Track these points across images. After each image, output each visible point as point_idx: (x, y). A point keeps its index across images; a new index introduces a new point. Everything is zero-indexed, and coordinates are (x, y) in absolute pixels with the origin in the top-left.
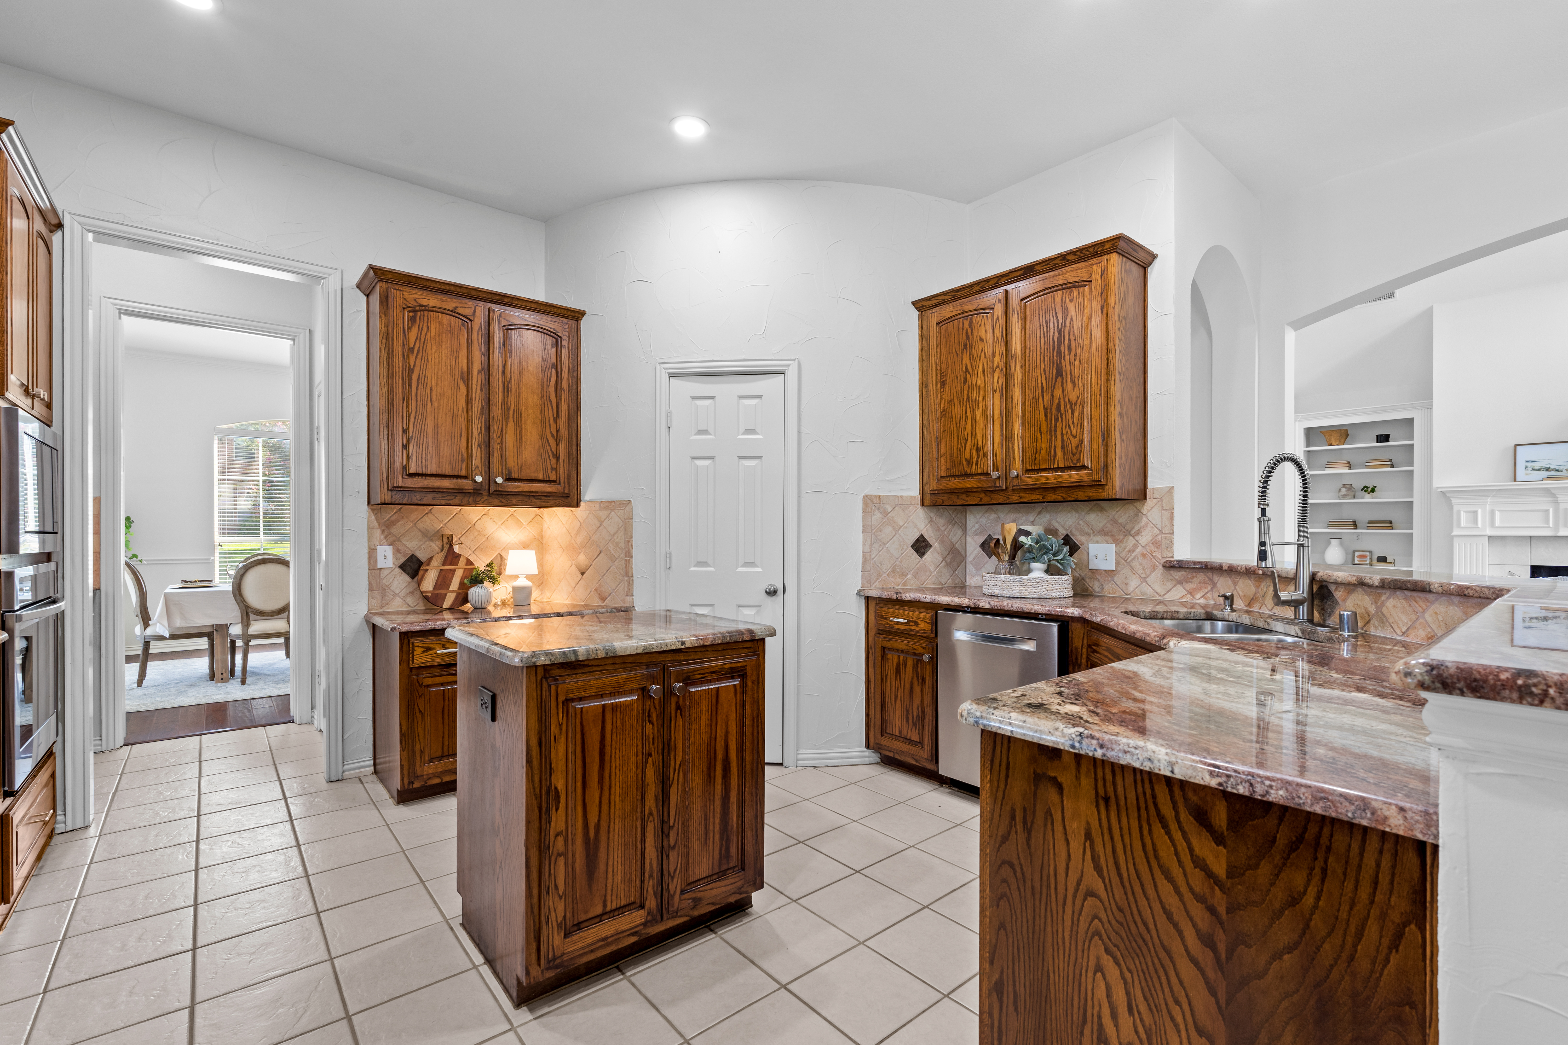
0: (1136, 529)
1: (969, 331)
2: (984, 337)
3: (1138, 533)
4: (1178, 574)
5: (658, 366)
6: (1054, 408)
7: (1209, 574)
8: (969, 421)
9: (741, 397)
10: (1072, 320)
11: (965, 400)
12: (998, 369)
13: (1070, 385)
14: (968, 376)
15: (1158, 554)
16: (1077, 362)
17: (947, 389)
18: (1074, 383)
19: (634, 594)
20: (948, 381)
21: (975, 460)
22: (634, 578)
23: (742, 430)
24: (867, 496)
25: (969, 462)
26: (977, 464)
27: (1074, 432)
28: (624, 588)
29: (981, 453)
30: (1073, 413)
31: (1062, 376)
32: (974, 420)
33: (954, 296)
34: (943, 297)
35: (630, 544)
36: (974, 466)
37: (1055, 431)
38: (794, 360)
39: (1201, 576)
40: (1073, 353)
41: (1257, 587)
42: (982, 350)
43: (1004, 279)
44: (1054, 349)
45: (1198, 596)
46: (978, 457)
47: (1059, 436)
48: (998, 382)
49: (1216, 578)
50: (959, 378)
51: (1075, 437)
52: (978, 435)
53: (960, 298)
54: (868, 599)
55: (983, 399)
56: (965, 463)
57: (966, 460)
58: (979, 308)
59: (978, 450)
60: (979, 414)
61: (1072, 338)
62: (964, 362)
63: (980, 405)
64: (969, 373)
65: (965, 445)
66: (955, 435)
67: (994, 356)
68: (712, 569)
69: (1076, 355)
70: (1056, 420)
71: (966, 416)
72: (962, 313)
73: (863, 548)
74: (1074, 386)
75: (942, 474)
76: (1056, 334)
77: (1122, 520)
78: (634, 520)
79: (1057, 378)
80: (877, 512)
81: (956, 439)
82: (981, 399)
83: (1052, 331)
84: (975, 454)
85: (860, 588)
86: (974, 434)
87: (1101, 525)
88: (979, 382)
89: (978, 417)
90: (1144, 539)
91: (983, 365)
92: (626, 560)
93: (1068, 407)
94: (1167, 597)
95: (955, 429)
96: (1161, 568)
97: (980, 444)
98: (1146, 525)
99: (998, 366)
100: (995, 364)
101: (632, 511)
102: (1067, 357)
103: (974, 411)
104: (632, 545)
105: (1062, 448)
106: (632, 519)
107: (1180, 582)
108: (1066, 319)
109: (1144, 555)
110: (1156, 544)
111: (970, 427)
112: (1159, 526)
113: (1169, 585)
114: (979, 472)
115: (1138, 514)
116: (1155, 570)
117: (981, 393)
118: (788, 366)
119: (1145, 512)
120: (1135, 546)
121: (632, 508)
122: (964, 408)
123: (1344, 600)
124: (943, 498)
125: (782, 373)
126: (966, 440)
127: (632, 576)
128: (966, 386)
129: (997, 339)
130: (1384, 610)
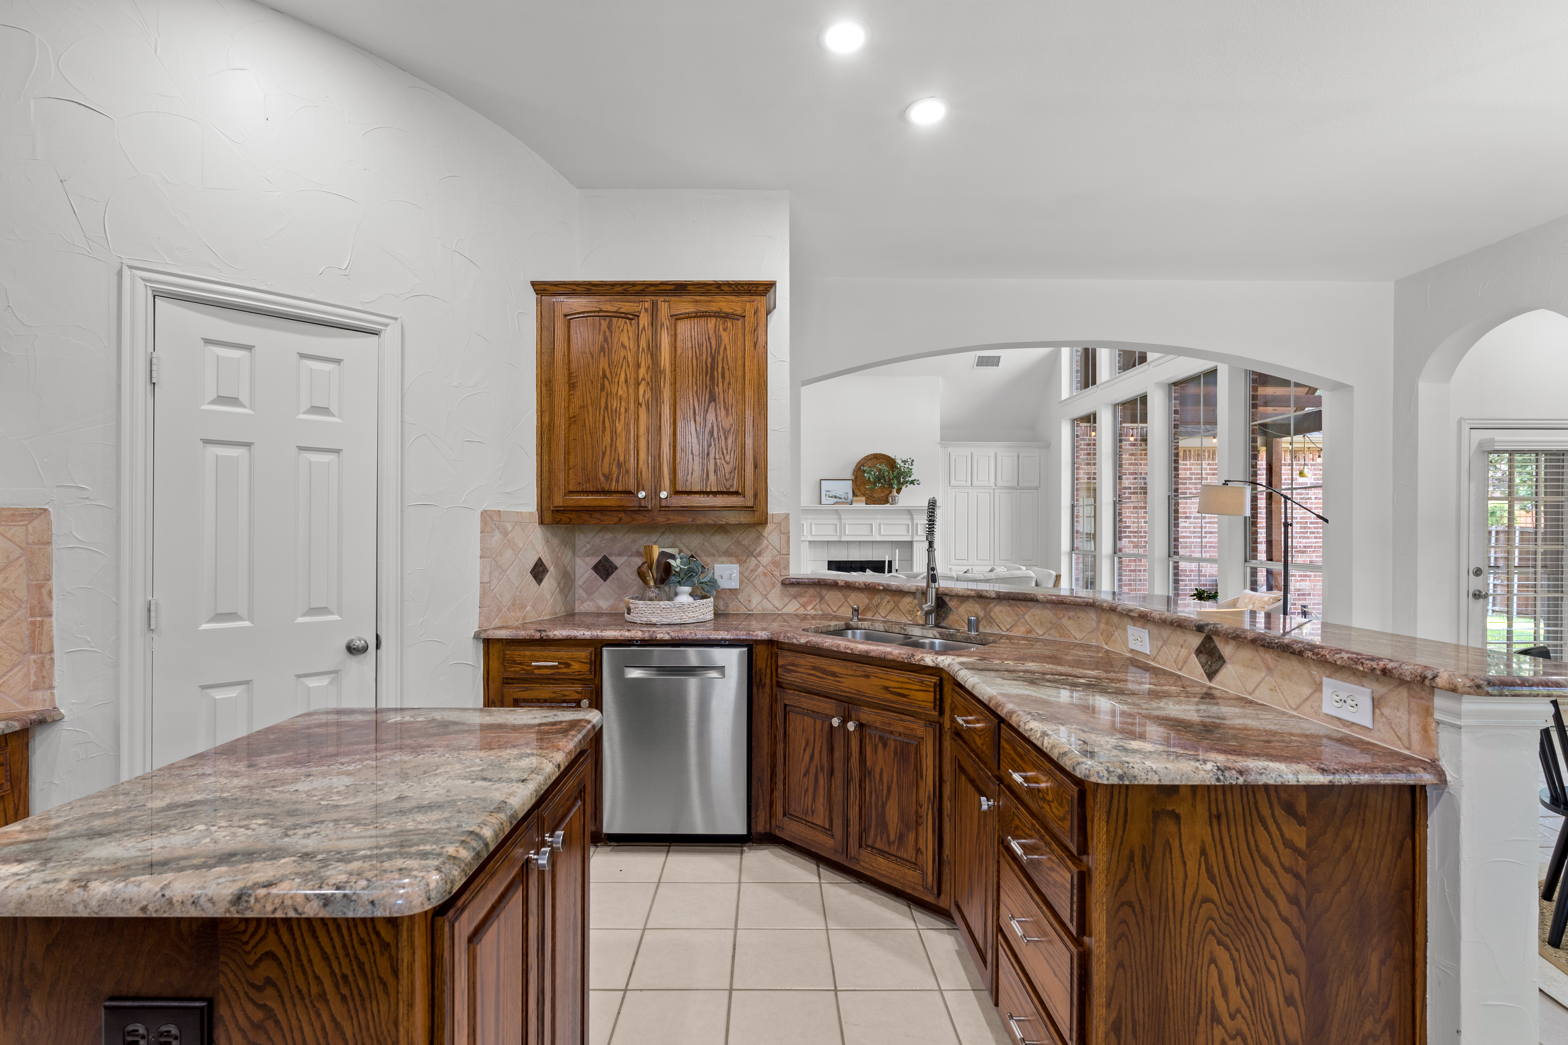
0: (758, 550)
1: (608, 334)
2: (627, 344)
3: (760, 554)
4: (793, 590)
5: (126, 272)
6: (707, 433)
7: (818, 589)
8: (608, 432)
9: (303, 356)
10: (725, 349)
11: (602, 408)
12: (643, 382)
13: (723, 412)
14: (606, 382)
15: (777, 573)
16: (731, 391)
17: (578, 393)
18: (727, 410)
19: (55, 684)
20: (580, 384)
21: (615, 476)
22: (56, 655)
23: (305, 406)
24: (486, 511)
25: (608, 477)
26: (617, 481)
27: (727, 458)
28: (27, 675)
29: (623, 470)
30: (726, 439)
31: (715, 400)
32: (614, 432)
33: (589, 290)
34: (575, 287)
35: (44, 591)
36: (614, 483)
37: (708, 455)
38: (396, 319)
39: (811, 591)
40: (727, 381)
41: (871, 599)
42: (625, 357)
43: (652, 289)
44: (707, 374)
45: (809, 608)
46: (619, 474)
47: (712, 460)
48: (644, 396)
49: (824, 592)
50: (595, 383)
51: (728, 463)
52: (619, 449)
53: (595, 294)
54: (487, 642)
55: (626, 411)
56: (602, 478)
57: (604, 475)
58: (621, 310)
59: (619, 465)
60: (620, 427)
61: (726, 367)
62: (601, 367)
63: (622, 417)
64: (607, 379)
65: (603, 459)
66: (589, 446)
67: (638, 366)
68: (247, 624)
69: (729, 384)
70: (709, 445)
71: (604, 427)
72: (598, 312)
73: (481, 578)
74: (727, 414)
75: (571, 488)
76: (709, 360)
77: (745, 542)
78: (54, 546)
79: (710, 402)
80: (497, 532)
81: (590, 451)
82: (623, 410)
83: (705, 354)
84: (615, 470)
85: (477, 629)
86: (613, 447)
87: (726, 546)
88: (620, 392)
89: (619, 430)
90: (765, 559)
91: (626, 375)
92: (33, 623)
93: (722, 433)
94: (784, 611)
95: (589, 439)
96: (779, 585)
97: (622, 459)
98: (767, 547)
99: (643, 379)
100: (641, 376)
101: (50, 529)
102: (720, 384)
103: (614, 422)
104: (50, 593)
105: (715, 471)
106: (49, 543)
107: (795, 597)
108: (719, 346)
109: (765, 574)
110: (775, 564)
111: (609, 440)
112: (778, 548)
113: (786, 600)
114: (620, 489)
115: (760, 536)
116: (774, 587)
117: (623, 404)
118: (386, 325)
119: (765, 534)
120: (757, 566)
121: (49, 523)
122: (601, 418)
123: (957, 608)
124: (571, 516)
125: (375, 333)
126: (604, 454)
127: (51, 651)
128: (604, 394)
129: (643, 350)
130: (992, 614)
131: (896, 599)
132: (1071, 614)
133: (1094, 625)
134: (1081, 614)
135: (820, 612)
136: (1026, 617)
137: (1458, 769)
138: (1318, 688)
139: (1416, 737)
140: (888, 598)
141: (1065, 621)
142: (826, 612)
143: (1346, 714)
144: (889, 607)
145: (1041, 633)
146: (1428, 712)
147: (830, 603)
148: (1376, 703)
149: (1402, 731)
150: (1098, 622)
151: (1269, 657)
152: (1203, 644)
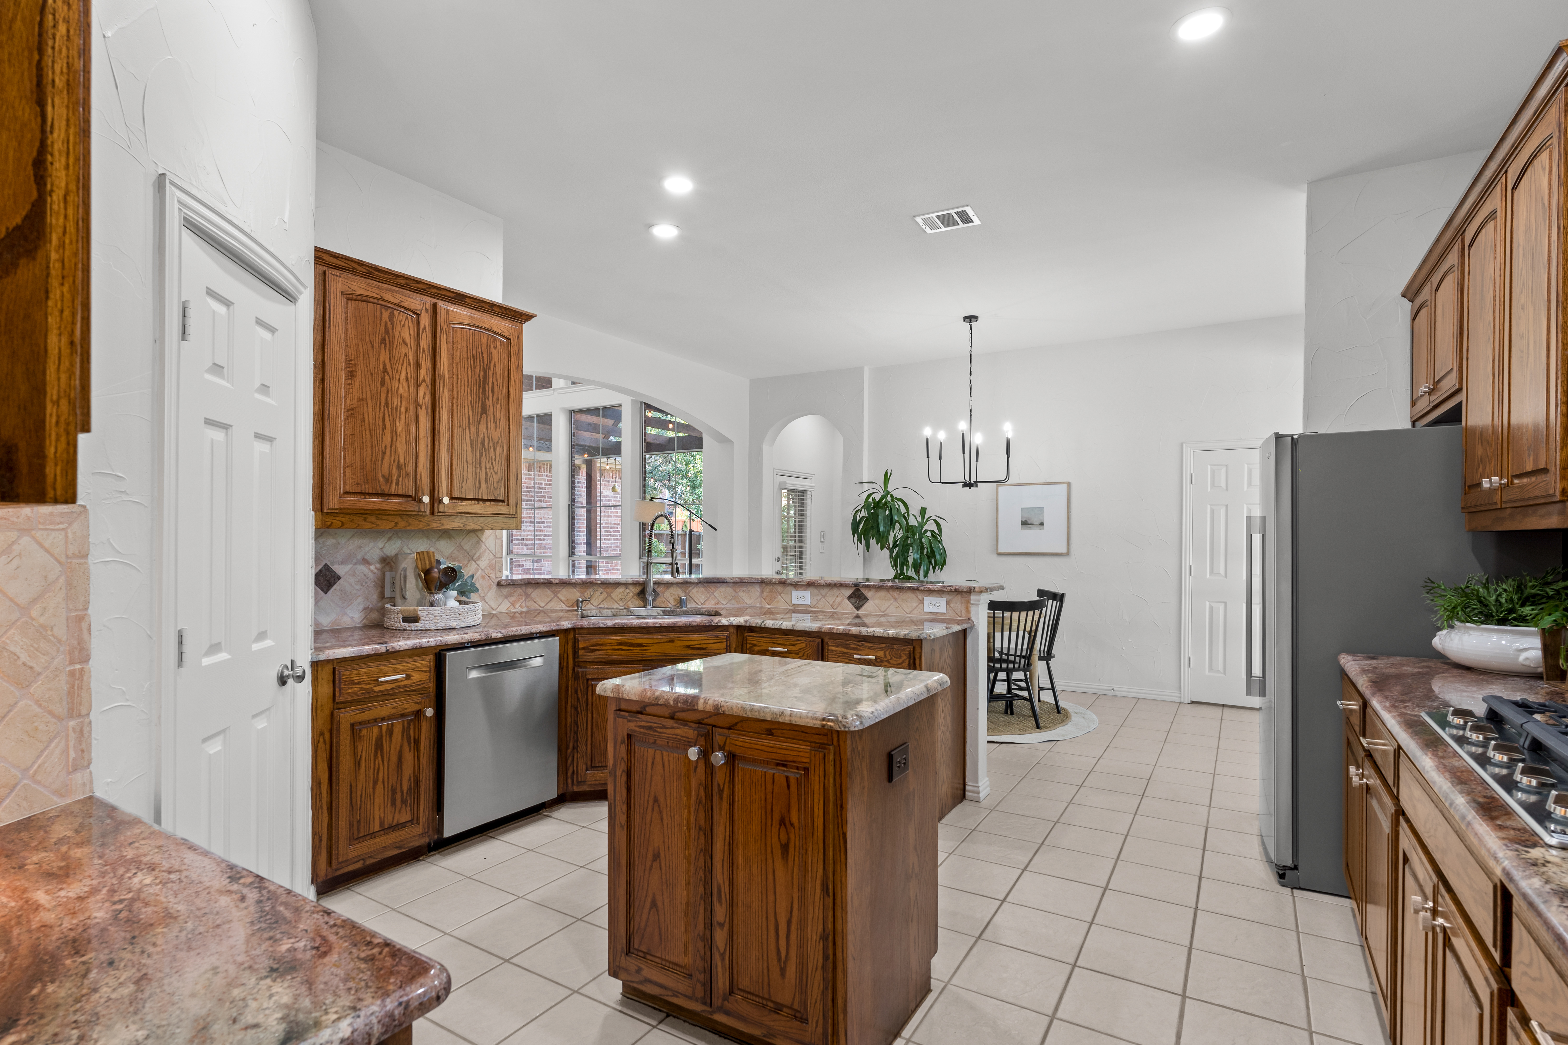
0: (478, 554)
1: (389, 325)
2: (408, 341)
3: (479, 558)
4: (505, 591)
6: (479, 442)
7: (524, 588)
8: (388, 431)
9: (258, 320)
10: (495, 365)
11: (383, 404)
12: (423, 384)
13: (493, 425)
14: (387, 377)
15: (493, 576)
16: (499, 406)
17: (357, 383)
18: (496, 423)
20: (359, 373)
21: (395, 478)
23: (257, 381)
25: (388, 480)
26: (397, 484)
27: (496, 468)
29: (403, 472)
30: (495, 450)
31: (486, 413)
32: (394, 432)
33: (370, 273)
34: (356, 266)
36: (394, 486)
37: (480, 464)
38: (306, 288)
39: (519, 591)
40: (495, 397)
42: (405, 355)
44: (480, 386)
45: (517, 606)
46: (399, 476)
47: (483, 469)
48: (424, 398)
49: (529, 591)
50: (375, 375)
51: (496, 473)
52: (400, 450)
53: (373, 279)
54: (315, 665)
55: (406, 411)
56: (381, 480)
57: (383, 476)
58: (402, 304)
59: (399, 467)
60: (400, 426)
61: (495, 383)
62: (382, 359)
63: (403, 417)
64: (388, 374)
65: (383, 459)
66: (369, 444)
67: (418, 366)
68: (226, 656)
69: (498, 399)
70: (481, 455)
71: (384, 425)
72: (378, 299)
74: (496, 427)
75: (348, 489)
76: (482, 374)
77: (467, 547)
78: (91, 560)
79: (482, 414)
81: (369, 449)
82: (403, 409)
83: (478, 368)
84: (394, 470)
86: (394, 448)
87: (450, 551)
88: (401, 390)
89: (399, 430)
90: (483, 563)
91: (407, 373)
93: (491, 445)
94: (498, 610)
95: (368, 436)
96: (494, 587)
97: (402, 461)
98: (485, 551)
99: (424, 381)
100: (421, 378)
101: (87, 535)
102: (491, 398)
103: (394, 421)
104: (89, 628)
105: (486, 480)
106: (86, 556)
107: (506, 597)
108: (490, 363)
109: (483, 577)
110: (492, 567)
111: (389, 439)
112: (494, 552)
113: (500, 600)
114: (400, 492)
115: (479, 541)
116: (490, 589)
117: (404, 403)
118: (301, 293)
119: (484, 539)
120: (477, 570)
121: (88, 527)
122: (381, 415)
124: (343, 519)
125: (293, 300)
126: (384, 453)
128: (384, 389)
129: (424, 351)
130: (691, 594)
131: (609, 590)
132: (744, 589)
133: (758, 594)
134: (750, 589)
135: (525, 609)
136: (716, 594)
137: (978, 619)
138: (922, 602)
139: (963, 612)
140: (601, 590)
141: (740, 594)
142: (533, 608)
143: (935, 610)
144: (602, 597)
145: (724, 603)
146: (968, 602)
147: (537, 600)
148: (948, 603)
149: (958, 611)
150: (762, 592)
151: (895, 594)
152: (853, 593)
